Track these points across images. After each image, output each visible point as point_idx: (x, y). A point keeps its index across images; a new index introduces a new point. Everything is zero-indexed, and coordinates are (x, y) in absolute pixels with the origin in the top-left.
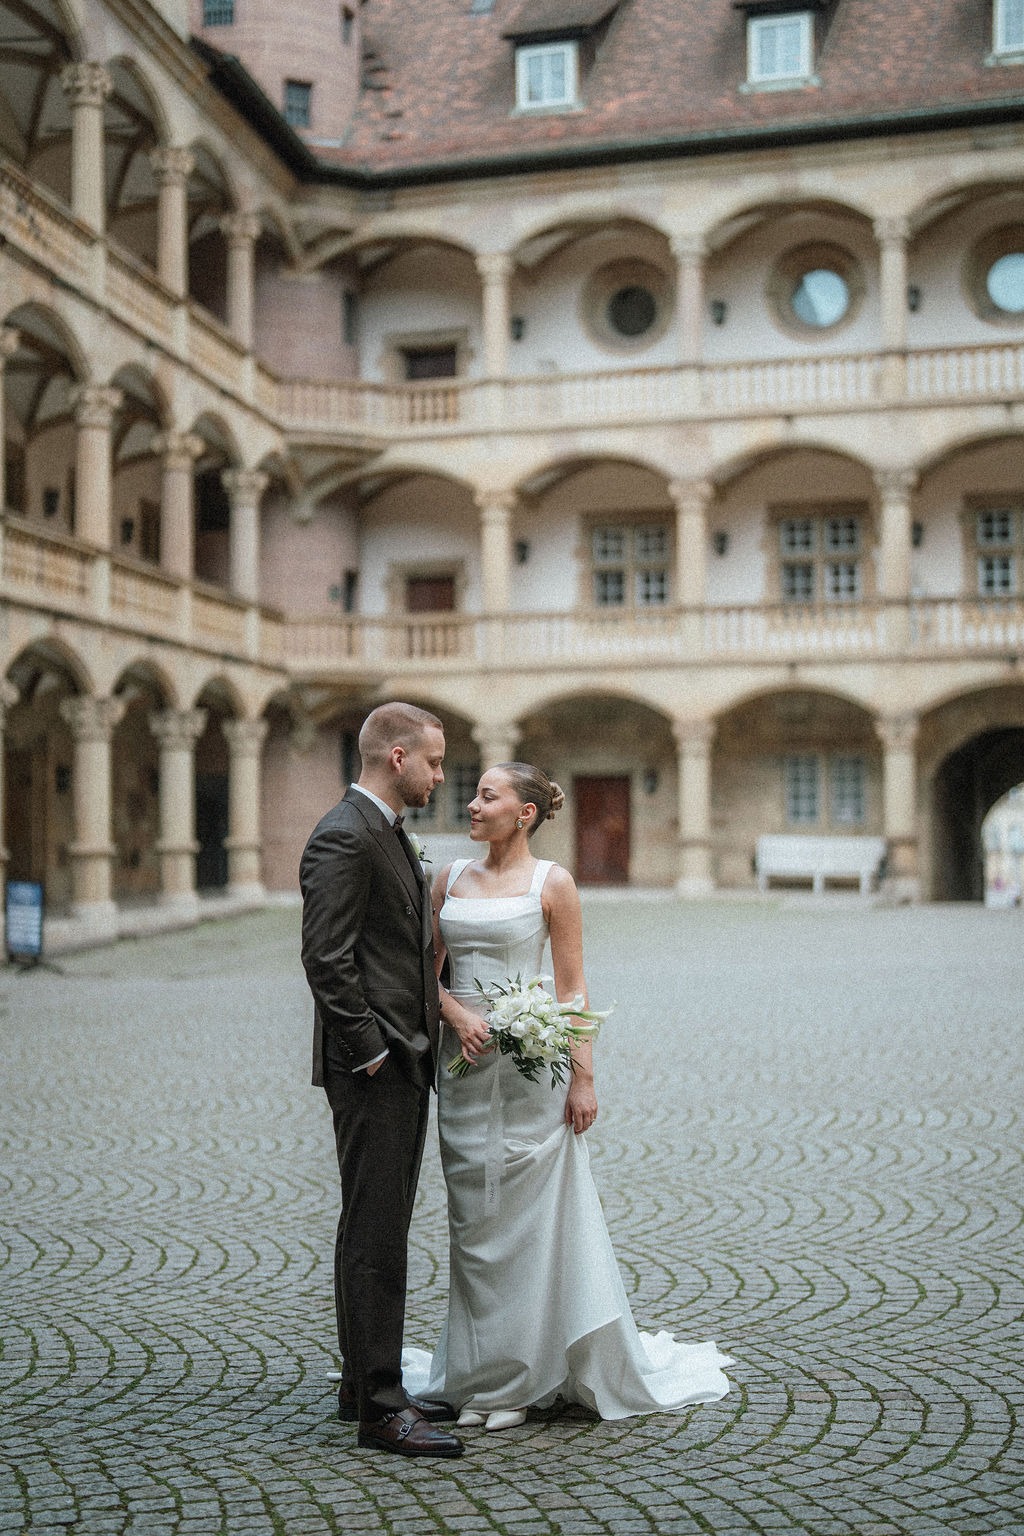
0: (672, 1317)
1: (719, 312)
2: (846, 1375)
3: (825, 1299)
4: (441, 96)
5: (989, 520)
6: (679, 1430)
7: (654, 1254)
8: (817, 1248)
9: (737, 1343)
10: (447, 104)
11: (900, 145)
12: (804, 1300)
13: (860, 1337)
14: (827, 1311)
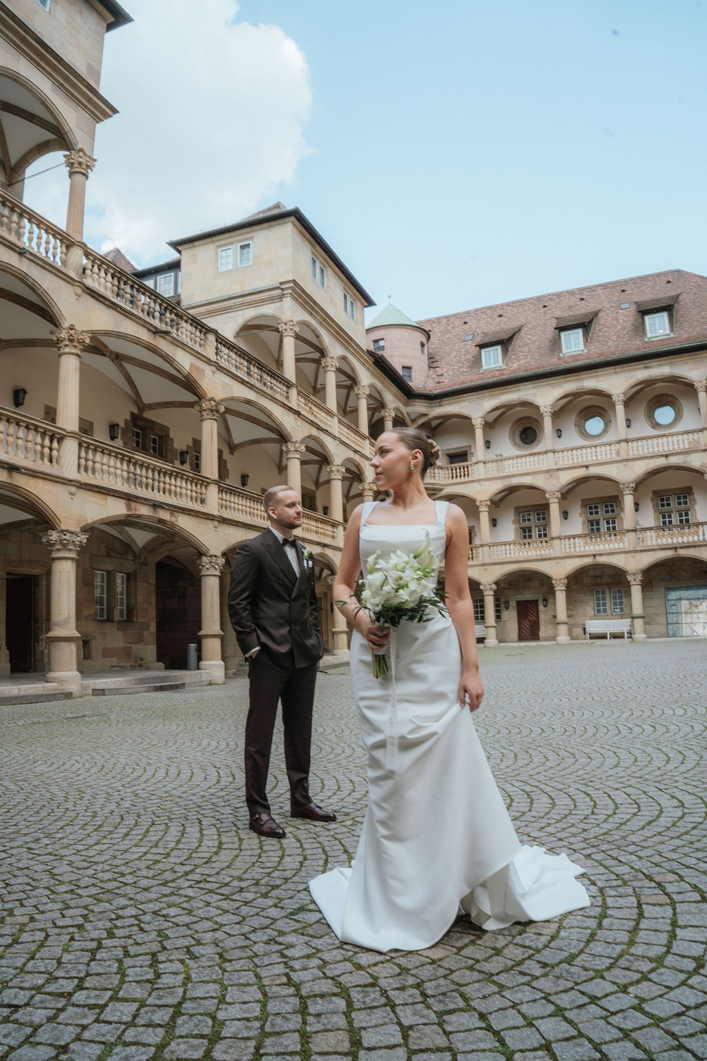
0: (551, 829)
1: (559, 433)
2: (677, 877)
3: (647, 813)
4: (456, 368)
5: (662, 500)
6: (553, 938)
7: (542, 786)
8: (636, 780)
9: (594, 850)
10: (458, 370)
11: (618, 368)
12: (635, 814)
13: (677, 842)
14: (651, 822)
